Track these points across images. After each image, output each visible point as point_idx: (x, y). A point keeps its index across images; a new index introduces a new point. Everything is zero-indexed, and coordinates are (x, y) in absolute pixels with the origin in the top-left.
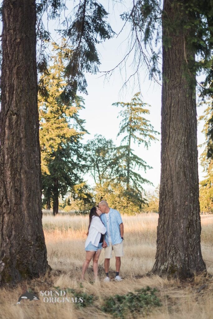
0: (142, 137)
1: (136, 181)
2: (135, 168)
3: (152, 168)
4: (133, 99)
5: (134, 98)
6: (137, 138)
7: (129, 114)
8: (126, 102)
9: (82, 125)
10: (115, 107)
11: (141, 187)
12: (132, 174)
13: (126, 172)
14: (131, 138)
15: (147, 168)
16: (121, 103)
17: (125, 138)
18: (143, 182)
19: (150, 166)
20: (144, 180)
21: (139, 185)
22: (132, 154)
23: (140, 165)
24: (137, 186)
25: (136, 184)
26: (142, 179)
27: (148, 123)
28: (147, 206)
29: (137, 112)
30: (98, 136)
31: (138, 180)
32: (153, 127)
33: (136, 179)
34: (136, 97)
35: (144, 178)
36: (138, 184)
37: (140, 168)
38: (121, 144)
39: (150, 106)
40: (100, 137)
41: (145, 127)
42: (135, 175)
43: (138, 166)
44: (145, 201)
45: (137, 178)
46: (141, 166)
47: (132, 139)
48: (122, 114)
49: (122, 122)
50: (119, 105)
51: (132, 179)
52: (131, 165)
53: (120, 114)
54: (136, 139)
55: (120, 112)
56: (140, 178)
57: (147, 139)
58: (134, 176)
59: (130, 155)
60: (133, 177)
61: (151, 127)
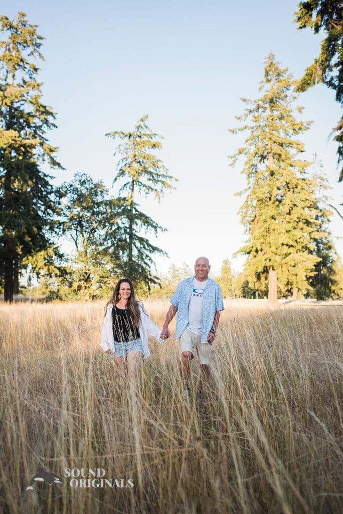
0: (150, 184)
1: (143, 250)
2: (141, 230)
3: (166, 230)
4: (138, 127)
5: (139, 125)
6: (144, 186)
7: (131, 150)
8: (126, 132)
9: (51, 155)
10: (110, 138)
11: (150, 259)
12: (136, 240)
13: (128, 236)
14: (135, 186)
15: (158, 229)
16: (119, 134)
17: (125, 185)
18: (153, 252)
19: (164, 227)
20: (154, 249)
21: (147, 256)
22: (136, 211)
23: (148, 225)
24: (144, 257)
25: (142, 254)
26: (152, 246)
27: (160, 164)
28: (159, 287)
29: (144, 147)
30: (81, 176)
31: (144, 247)
32: (167, 170)
33: (142, 246)
34: (142, 124)
35: (154, 245)
36: (145, 255)
37: (149, 230)
38: (120, 194)
39: (162, 138)
40: (83, 178)
41: (155, 170)
42: (141, 240)
43: (146, 227)
44: (156, 280)
45: (143, 244)
46: (150, 227)
47: (136, 188)
48: (121, 150)
49: (121, 161)
50: (117, 135)
51: (137, 248)
52: (134, 226)
53: (118, 150)
54: (141, 187)
55: (117, 146)
56: (149, 245)
57: (159, 186)
58: (140, 242)
59: (134, 212)
60: (138, 244)
61: (165, 169)
